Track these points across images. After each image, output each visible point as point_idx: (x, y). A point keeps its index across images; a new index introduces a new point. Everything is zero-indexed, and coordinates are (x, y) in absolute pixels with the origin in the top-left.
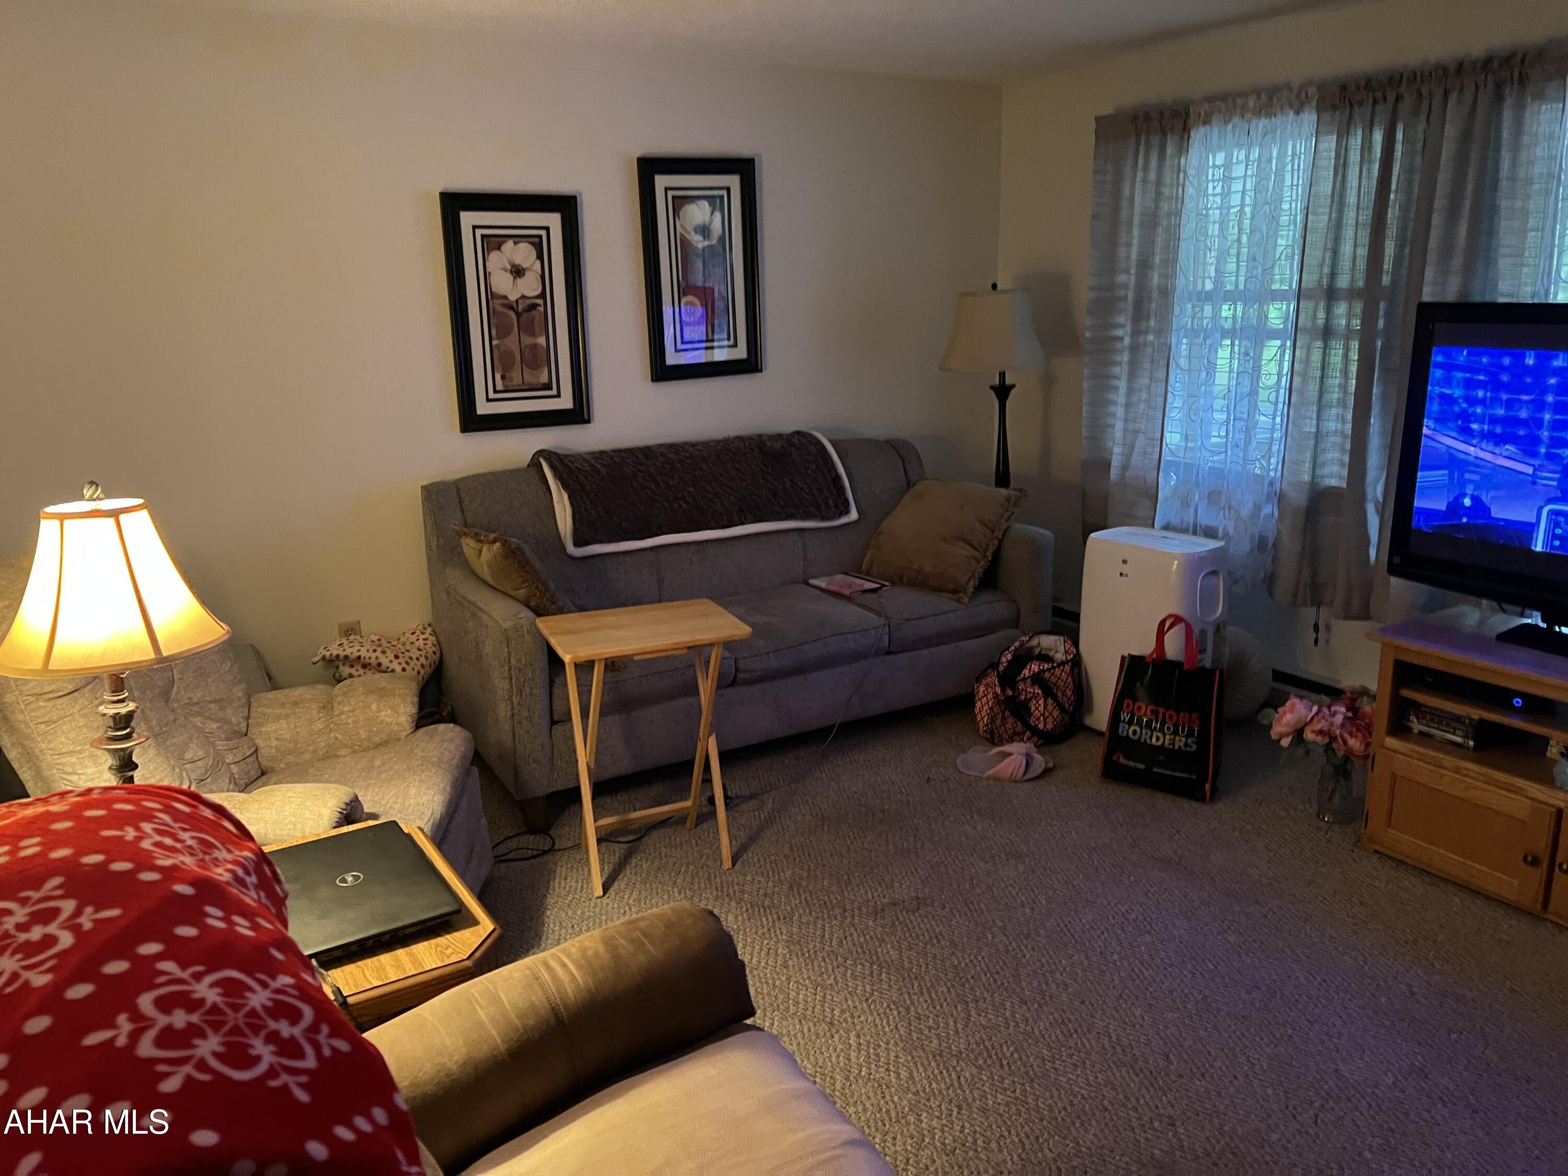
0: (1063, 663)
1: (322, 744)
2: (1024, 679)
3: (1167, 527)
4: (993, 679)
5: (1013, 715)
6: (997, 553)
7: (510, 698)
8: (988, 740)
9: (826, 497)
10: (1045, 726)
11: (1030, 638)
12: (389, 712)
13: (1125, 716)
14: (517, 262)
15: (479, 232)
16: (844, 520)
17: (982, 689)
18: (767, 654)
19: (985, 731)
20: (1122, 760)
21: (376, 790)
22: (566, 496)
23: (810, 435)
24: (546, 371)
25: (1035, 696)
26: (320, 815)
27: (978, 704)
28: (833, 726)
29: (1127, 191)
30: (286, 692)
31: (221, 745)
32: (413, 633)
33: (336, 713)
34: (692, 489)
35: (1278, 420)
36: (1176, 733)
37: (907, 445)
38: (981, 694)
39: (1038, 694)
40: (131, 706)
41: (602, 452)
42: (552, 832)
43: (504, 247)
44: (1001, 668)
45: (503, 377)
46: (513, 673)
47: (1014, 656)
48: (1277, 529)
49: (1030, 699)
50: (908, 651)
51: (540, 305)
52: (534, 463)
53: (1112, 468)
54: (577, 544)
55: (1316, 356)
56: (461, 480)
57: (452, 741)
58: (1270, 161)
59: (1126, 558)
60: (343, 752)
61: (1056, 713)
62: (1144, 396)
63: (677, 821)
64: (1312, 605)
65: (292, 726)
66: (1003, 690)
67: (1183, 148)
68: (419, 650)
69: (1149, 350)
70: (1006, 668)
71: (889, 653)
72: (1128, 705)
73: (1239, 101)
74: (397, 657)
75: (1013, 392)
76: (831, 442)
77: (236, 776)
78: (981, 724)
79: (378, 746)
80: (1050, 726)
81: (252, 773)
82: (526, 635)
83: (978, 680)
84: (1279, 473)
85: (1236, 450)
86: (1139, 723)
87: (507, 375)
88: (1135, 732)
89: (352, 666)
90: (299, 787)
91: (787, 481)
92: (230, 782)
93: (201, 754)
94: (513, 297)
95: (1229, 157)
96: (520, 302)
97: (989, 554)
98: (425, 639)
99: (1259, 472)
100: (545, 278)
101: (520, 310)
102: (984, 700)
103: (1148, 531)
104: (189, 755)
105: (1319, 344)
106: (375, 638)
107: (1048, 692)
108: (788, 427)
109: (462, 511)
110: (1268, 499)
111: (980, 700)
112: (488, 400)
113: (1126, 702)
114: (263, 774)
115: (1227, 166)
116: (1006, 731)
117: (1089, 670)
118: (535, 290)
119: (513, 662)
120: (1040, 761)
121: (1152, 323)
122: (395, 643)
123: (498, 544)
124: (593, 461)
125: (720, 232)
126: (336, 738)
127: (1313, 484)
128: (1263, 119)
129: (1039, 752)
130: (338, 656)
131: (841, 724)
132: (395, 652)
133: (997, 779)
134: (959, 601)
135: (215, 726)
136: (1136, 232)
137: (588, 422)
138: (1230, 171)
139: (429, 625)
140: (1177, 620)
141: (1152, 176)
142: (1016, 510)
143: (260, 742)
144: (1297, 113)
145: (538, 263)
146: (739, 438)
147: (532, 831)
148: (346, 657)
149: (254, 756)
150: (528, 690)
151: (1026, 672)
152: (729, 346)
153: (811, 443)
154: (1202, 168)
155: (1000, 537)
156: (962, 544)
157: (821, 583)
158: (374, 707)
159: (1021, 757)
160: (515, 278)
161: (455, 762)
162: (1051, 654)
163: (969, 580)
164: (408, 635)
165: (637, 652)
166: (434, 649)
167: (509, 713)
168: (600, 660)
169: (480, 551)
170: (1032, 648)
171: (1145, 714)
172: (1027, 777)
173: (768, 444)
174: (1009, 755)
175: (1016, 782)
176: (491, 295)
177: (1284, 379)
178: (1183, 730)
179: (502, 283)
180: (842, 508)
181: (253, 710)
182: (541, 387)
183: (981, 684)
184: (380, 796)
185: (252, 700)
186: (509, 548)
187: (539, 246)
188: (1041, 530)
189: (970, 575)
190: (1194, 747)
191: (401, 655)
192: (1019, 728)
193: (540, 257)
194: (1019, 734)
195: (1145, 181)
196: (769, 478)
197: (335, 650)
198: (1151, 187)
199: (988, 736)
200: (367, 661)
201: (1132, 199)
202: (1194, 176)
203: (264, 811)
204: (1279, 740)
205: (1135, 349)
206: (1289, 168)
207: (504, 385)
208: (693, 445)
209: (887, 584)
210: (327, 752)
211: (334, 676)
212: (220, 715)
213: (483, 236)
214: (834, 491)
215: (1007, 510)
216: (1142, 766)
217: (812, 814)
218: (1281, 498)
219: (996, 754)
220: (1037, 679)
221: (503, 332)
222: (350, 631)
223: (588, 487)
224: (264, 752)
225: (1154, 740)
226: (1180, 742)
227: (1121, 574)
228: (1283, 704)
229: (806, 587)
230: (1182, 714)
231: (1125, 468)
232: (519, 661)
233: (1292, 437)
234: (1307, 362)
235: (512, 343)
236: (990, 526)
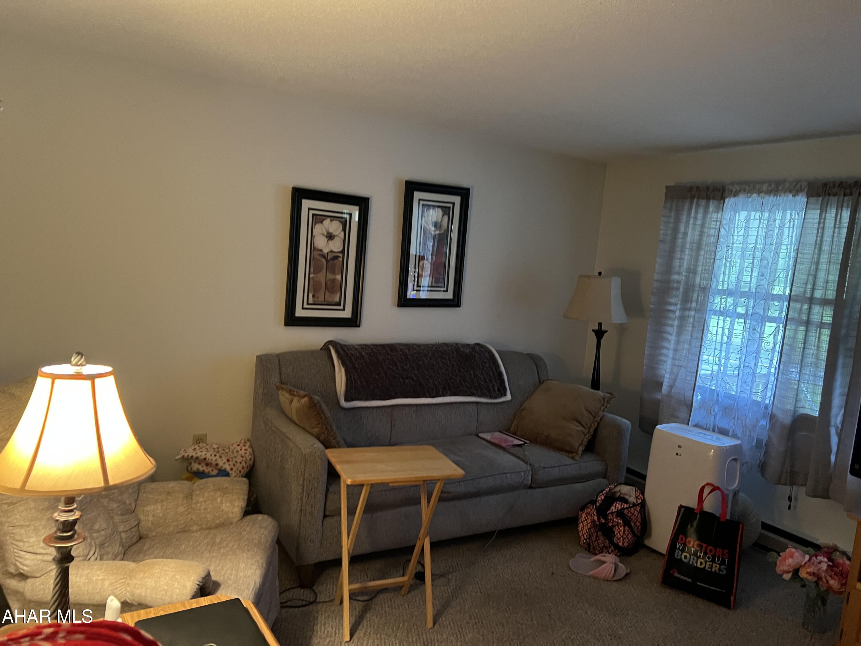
0: (634, 505)
1: (182, 522)
2: (612, 513)
3: (696, 426)
4: (592, 510)
5: (604, 535)
6: (596, 431)
7: (301, 498)
8: (586, 549)
9: (494, 384)
10: (623, 544)
11: (616, 486)
12: (228, 504)
13: (679, 546)
14: (331, 231)
15: (311, 212)
16: (502, 400)
17: (584, 515)
18: (459, 482)
19: (584, 543)
20: (676, 575)
21: (218, 561)
22: (343, 370)
23: (485, 346)
24: (338, 295)
25: (618, 524)
26: (185, 586)
27: (581, 525)
28: (495, 532)
29: (682, 228)
30: (162, 484)
31: (117, 519)
32: (238, 445)
33: (194, 502)
34: (416, 372)
35: (773, 370)
36: (713, 561)
37: (540, 359)
38: (583, 519)
39: (620, 523)
40: (77, 515)
41: (365, 345)
42: (314, 588)
43: (324, 222)
44: (598, 504)
45: (313, 296)
46: (305, 483)
47: (605, 497)
48: (769, 437)
49: (615, 526)
50: (542, 488)
51: (340, 257)
52: (326, 348)
53: (663, 386)
54: (346, 400)
55: (801, 336)
56: (280, 354)
57: (265, 528)
58: (775, 220)
59: (680, 444)
60: (195, 528)
61: (630, 536)
62: (686, 346)
63: (398, 588)
64: (789, 485)
65: (164, 508)
66: (599, 519)
67: (720, 208)
68: (242, 457)
69: (691, 320)
70: (601, 504)
71: (530, 487)
72: (682, 539)
73: (758, 186)
74: (228, 461)
75: (605, 335)
76: (498, 352)
77: (124, 541)
78: (582, 538)
79: (218, 527)
80: (626, 544)
81: (135, 538)
82: (317, 459)
83: (582, 509)
84: (771, 402)
85: (744, 385)
86: (689, 552)
87: (316, 295)
88: (686, 557)
89: (199, 464)
90: (172, 563)
91: (472, 373)
92: (120, 545)
93: (104, 526)
94: (326, 251)
95: (749, 216)
96: (329, 254)
97: (592, 431)
98: (246, 450)
99: (760, 400)
100: (346, 242)
101: (329, 258)
102: (585, 523)
103: (685, 427)
104: (96, 527)
105: (802, 328)
106: (215, 446)
107: (627, 522)
108: (472, 341)
109: (280, 373)
110: (764, 416)
111: (582, 522)
112: (303, 308)
113: (681, 536)
114: (140, 538)
115: (748, 221)
116: (598, 544)
117: (651, 512)
118: (339, 249)
119: (307, 475)
120: (623, 569)
121: (694, 305)
122: (227, 451)
123: (306, 399)
124: (360, 350)
125: (446, 227)
126: (192, 519)
127: (795, 411)
128: (772, 197)
129: (621, 562)
130: (192, 457)
131: (499, 531)
132: (227, 458)
133: (595, 578)
134: (573, 458)
135: (115, 505)
136: (687, 252)
137: (359, 326)
138: (749, 224)
139: (248, 440)
140: (715, 488)
141: (699, 222)
142: (609, 405)
143: (142, 517)
144: (794, 196)
145: (343, 233)
146: (446, 345)
147: (302, 586)
148: (197, 458)
149: (137, 527)
150: (313, 495)
151: (613, 509)
152: (444, 291)
153: (486, 351)
154: (731, 221)
155: (599, 421)
156: (576, 423)
157: (487, 436)
158: (219, 500)
159: (611, 565)
160: (328, 240)
161: (267, 545)
162: (627, 497)
163: (579, 446)
164: (235, 446)
165: (392, 481)
166: (250, 457)
167: (299, 509)
168: (368, 485)
169: (292, 401)
170: (615, 492)
171: (693, 547)
172: (614, 579)
173: (462, 349)
174: (604, 562)
175: (607, 581)
176: (313, 248)
177: (778, 346)
178: (718, 560)
179: (321, 242)
180: (502, 392)
181: (140, 494)
182: (334, 303)
183: (583, 513)
184: (220, 567)
185: (141, 488)
186: (313, 402)
187: (345, 225)
188: (624, 420)
189: (580, 442)
190: (725, 572)
191: (231, 460)
192: (607, 543)
193: (344, 230)
194: (606, 547)
195: (695, 224)
196: (462, 370)
197: (191, 453)
198: (698, 228)
199: (586, 546)
200: (210, 461)
201: (685, 234)
202: (726, 224)
203: (146, 580)
204: (783, 574)
205: (682, 318)
206: (787, 226)
207: (313, 301)
208: (418, 346)
209: (528, 442)
210: (184, 527)
211: (187, 468)
212: (120, 498)
213: (313, 215)
214: (498, 382)
215: (603, 406)
216: (690, 580)
217: (481, 592)
218: (772, 416)
219: (595, 561)
220: (620, 514)
221: (317, 271)
222: (199, 440)
223: (357, 366)
224: (143, 524)
225: (683, 557)
226: (716, 568)
227: (677, 454)
228: (784, 550)
229: (477, 438)
230: (718, 549)
231: (671, 387)
232: (311, 475)
233: (781, 382)
234: (794, 338)
235: (321, 277)
236: (593, 414)
